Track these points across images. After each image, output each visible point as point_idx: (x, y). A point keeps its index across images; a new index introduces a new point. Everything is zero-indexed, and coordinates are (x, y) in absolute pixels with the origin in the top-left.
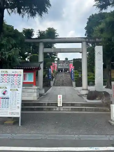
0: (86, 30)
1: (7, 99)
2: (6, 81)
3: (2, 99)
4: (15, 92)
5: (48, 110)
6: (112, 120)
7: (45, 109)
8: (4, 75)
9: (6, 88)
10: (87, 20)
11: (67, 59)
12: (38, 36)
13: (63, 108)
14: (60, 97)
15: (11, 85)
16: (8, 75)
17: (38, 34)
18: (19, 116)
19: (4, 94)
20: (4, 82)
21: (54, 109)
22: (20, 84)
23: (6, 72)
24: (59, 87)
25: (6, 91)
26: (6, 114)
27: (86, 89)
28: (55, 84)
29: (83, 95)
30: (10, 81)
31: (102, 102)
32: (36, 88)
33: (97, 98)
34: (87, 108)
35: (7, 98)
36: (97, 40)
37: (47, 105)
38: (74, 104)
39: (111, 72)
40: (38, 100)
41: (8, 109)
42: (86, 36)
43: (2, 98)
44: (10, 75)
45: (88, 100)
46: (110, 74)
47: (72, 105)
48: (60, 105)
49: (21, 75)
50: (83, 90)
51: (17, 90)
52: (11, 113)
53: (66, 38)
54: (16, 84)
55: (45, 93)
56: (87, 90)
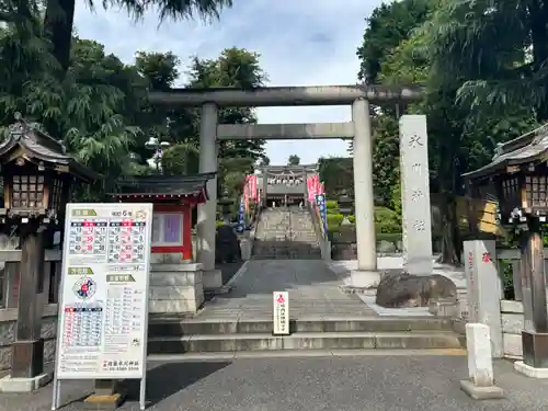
0: (361, 60)
1: (95, 314)
2: (90, 248)
3: (77, 314)
4: (123, 287)
5: (239, 348)
6: (472, 380)
7: (228, 347)
8: (83, 224)
9: (90, 271)
10: (366, 26)
11: (295, 160)
12: (192, 78)
13: (295, 339)
14: (281, 299)
15: (110, 260)
16: (95, 224)
17: (194, 72)
18: (139, 373)
19: (83, 293)
20: (84, 251)
21: (263, 345)
22: (141, 257)
23: (92, 213)
24: (274, 263)
25: (90, 283)
26: (90, 366)
27: (370, 268)
28: (259, 251)
29: (362, 290)
30: (107, 248)
31: (429, 314)
32: (193, 267)
33: (412, 301)
34: (379, 335)
35: (93, 310)
36: (406, 93)
37: (234, 328)
38: (334, 322)
39: (455, 204)
40: (200, 311)
41: (98, 350)
42: (360, 78)
43: (75, 310)
44: (106, 224)
45: (382, 309)
46: (451, 214)
47: (327, 326)
48: (281, 327)
49: (144, 224)
50: (360, 270)
51: (132, 279)
52: (110, 364)
53: (294, 88)
54: (129, 256)
55: (224, 284)
56: (375, 270)
